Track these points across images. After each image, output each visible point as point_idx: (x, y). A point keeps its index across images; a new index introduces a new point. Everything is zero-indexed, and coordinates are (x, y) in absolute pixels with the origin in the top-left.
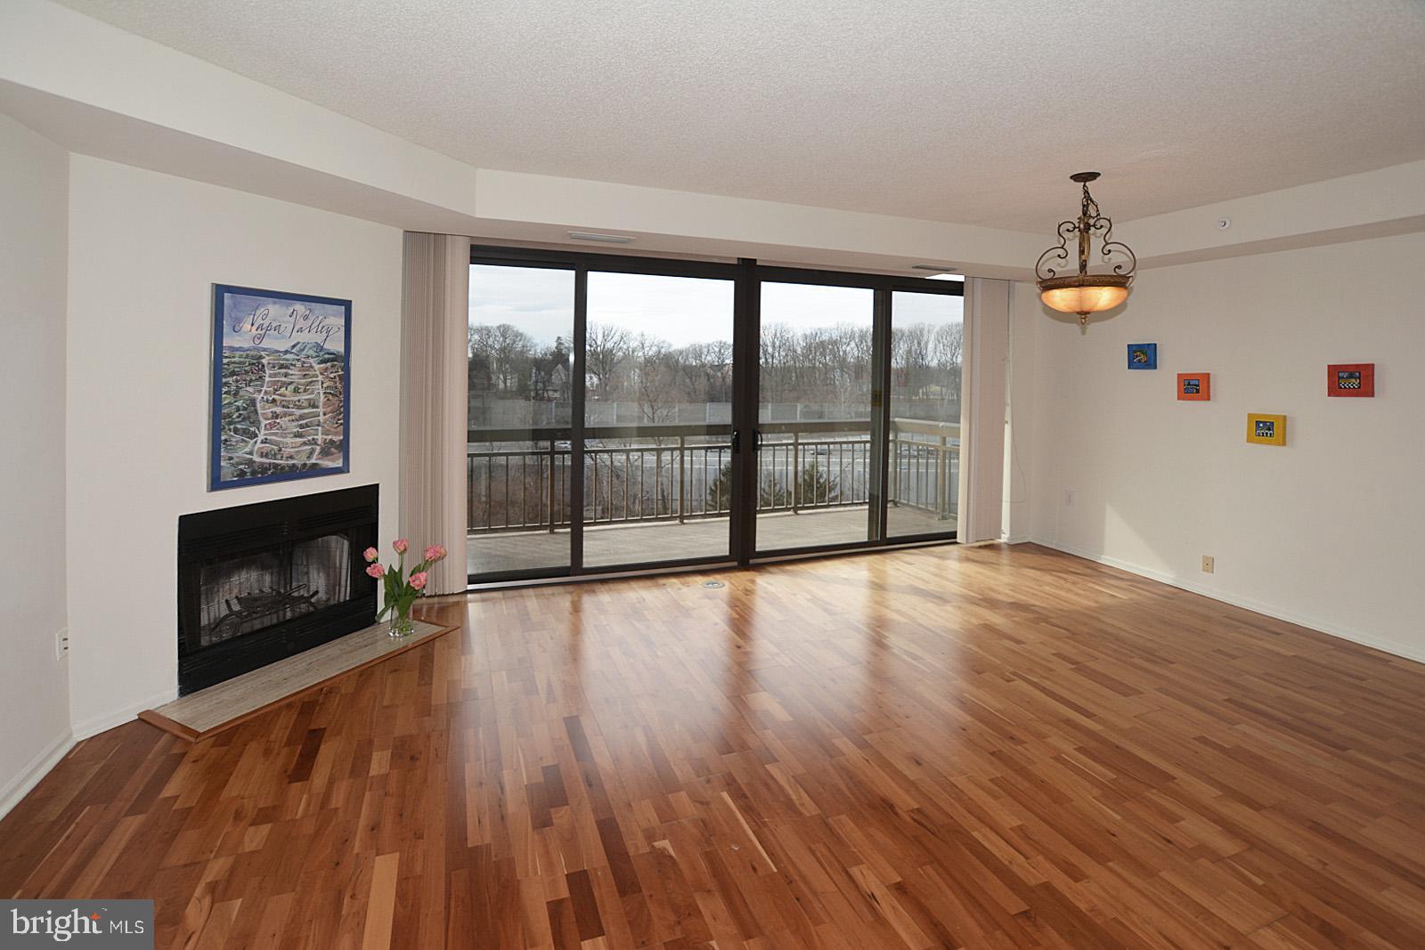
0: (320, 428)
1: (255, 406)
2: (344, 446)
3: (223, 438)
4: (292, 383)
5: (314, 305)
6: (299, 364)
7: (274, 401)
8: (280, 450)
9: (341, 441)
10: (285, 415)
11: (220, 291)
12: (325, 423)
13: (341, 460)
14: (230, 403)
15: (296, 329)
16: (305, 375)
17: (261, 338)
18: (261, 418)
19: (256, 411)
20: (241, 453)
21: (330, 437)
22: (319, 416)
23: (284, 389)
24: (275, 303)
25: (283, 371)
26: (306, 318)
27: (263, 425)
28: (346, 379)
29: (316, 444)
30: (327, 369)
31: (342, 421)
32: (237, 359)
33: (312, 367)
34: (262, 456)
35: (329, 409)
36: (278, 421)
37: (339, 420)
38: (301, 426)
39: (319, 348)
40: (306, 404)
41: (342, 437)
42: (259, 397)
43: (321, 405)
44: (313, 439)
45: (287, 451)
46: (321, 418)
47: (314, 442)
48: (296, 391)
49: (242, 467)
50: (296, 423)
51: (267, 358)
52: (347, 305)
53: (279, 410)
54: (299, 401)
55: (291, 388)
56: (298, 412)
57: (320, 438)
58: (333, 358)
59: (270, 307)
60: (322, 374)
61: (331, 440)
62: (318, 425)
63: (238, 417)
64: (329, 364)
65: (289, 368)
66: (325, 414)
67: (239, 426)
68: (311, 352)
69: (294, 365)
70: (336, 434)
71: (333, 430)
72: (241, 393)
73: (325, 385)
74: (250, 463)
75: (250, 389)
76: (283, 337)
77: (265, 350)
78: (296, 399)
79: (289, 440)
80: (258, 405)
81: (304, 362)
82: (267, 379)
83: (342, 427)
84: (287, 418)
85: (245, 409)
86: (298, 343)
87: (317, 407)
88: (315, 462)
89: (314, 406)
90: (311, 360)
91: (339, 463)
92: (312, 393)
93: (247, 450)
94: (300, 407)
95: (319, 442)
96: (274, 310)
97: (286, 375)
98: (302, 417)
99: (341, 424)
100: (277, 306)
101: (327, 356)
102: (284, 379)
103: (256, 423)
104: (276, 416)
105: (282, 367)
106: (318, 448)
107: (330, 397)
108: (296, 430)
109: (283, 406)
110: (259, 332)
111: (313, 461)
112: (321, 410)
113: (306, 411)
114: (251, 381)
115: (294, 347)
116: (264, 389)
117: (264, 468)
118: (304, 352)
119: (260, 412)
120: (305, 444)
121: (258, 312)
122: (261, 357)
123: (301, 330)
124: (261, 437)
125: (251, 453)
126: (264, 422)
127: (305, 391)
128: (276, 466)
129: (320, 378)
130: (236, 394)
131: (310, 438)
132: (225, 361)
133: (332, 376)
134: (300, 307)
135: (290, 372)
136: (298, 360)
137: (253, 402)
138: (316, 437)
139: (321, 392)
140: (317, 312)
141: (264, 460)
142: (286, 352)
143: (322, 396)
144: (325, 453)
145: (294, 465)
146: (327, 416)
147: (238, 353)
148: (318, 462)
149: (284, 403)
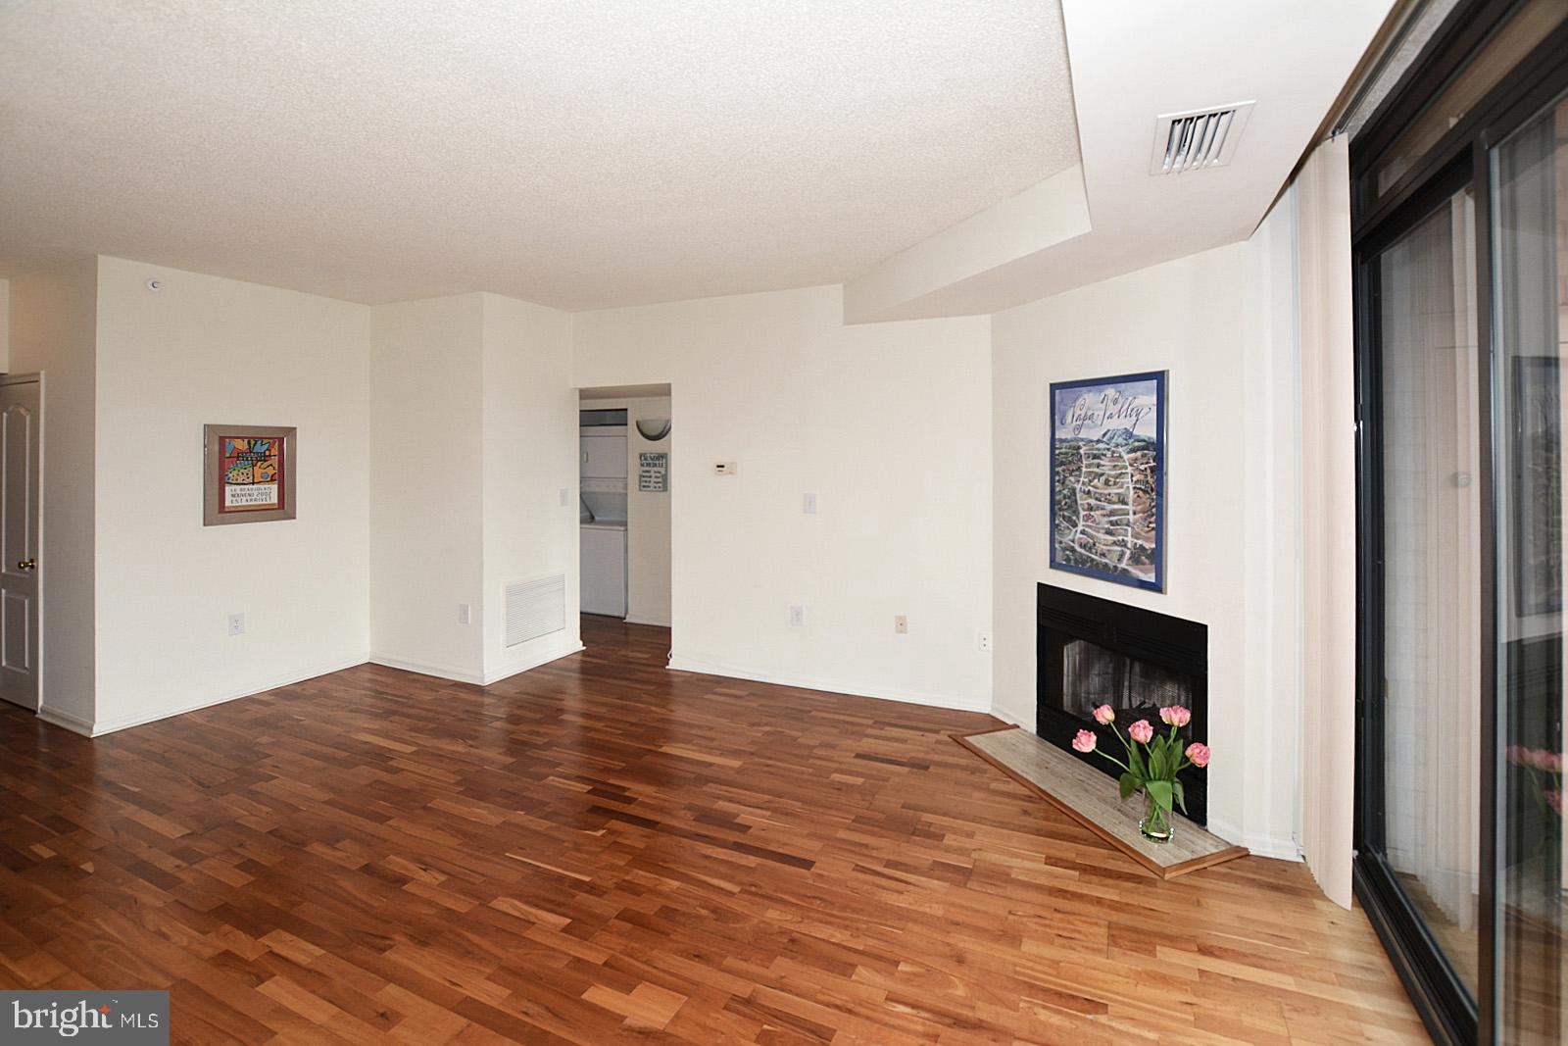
0: (1129, 529)
1: (1075, 495)
2: (1157, 558)
3: (1057, 522)
4: (1103, 474)
5: (1123, 386)
6: (1109, 454)
7: (1089, 492)
8: (1094, 545)
9: (1153, 550)
10: (1098, 508)
11: (1054, 387)
12: (1135, 524)
13: (1153, 575)
14: (1060, 491)
15: (1107, 415)
16: (1115, 466)
17: (1079, 428)
18: (1080, 509)
19: (1076, 501)
20: (1067, 539)
21: (1140, 542)
22: (1128, 514)
23: (1096, 480)
24: (1090, 391)
25: (1096, 461)
26: (1115, 402)
27: (1081, 515)
28: (1159, 470)
29: (1125, 546)
30: (1136, 459)
31: (1154, 525)
32: (1064, 450)
33: (1121, 457)
34: (1081, 546)
35: (1139, 507)
36: (1092, 513)
37: (1150, 523)
38: (1112, 523)
39: (1129, 434)
40: (1115, 499)
41: (1154, 546)
42: (1078, 487)
43: (1130, 502)
44: (1123, 540)
45: (1101, 547)
46: (1131, 517)
47: (1123, 544)
48: (1107, 483)
49: (1068, 552)
50: (1106, 519)
51: (1084, 448)
52: (1160, 377)
53: (1093, 502)
54: (1109, 495)
55: (1103, 479)
56: (1110, 507)
57: (1129, 539)
58: (1147, 445)
59: (1086, 396)
60: (1131, 465)
61: (1141, 545)
62: (1128, 525)
63: (1065, 504)
64: (1139, 454)
65: (1100, 459)
66: (1135, 513)
67: (1066, 514)
68: (1120, 440)
69: (1105, 455)
70: (1147, 539)
71: (1143, 534)
72: (1067, 482)
73: (1134, 479)
74: (1073, 550)
75: (1072, 479)
76: (1096, 426)
77: (1082, 440)
78: (1106, 492)
79: (1101, 536)
80: (1078, 495)
81: (1113, 452)
82: (1084, 469)
83: (1154, 532)
84: (1100, 512)
85: (1069, 498)
86: (1109, 431)
87: (1127, 504)
88: (1126, 567)
89: (1124, 503)
90: (1120, 449)
91: (1151, 578)
92: (1122, 487)
93: (1071, 537)
94: (1110, 502)
95: (1129, 545)
96: (1089, 399)
97: (1098, 466)
98: (1112, 513)
99: (1153, 529)
100: (1091, 394)
101: (1136, 444)
102: (1096, 470)
103: (1076, 512)
104: (1090, 508)
105: (1095, 457)
106: (1128, 552)
107: (1141, 493)
108: (1106, 526)
109: (1097, 499)
110: (1078, 423)
111: (1123, 565)
112: (1130, 508)
113: (1116, 507)
114: (1073, 471)
115: (1104, 435)
116: (1082, 479)
117: (1084, 560)
118: (1114, 441)
119: (1079, 502)
120: (1115, 543)
121: (1078, 403)
122: (1079, 448)
123: (1111, 416)
124: (1080, 528)
125: (1073, 541)
126: (1082, 513)
127: (1115, 484)
128: (1092, 560)
129: (1130, 470)
130: (1063, 483)
131: (1120, 538)
132: (1057, 452)
133: (1142, 467)
134: (1110, 391)
135: (1102, 462)
136: (1108, 449)
137: (1074, 491)
138: (1126, 539)
139: (1131, 487)
140: (1127, 393)
141: (1083, 551)
142: (1098, 441)
143: (1132, 492)
144: (1135, 559)
145: (1106, 565)
146: (1137, 516)
147: (1065, 444)
148: (1130, 568)
149: (1097, 495)
